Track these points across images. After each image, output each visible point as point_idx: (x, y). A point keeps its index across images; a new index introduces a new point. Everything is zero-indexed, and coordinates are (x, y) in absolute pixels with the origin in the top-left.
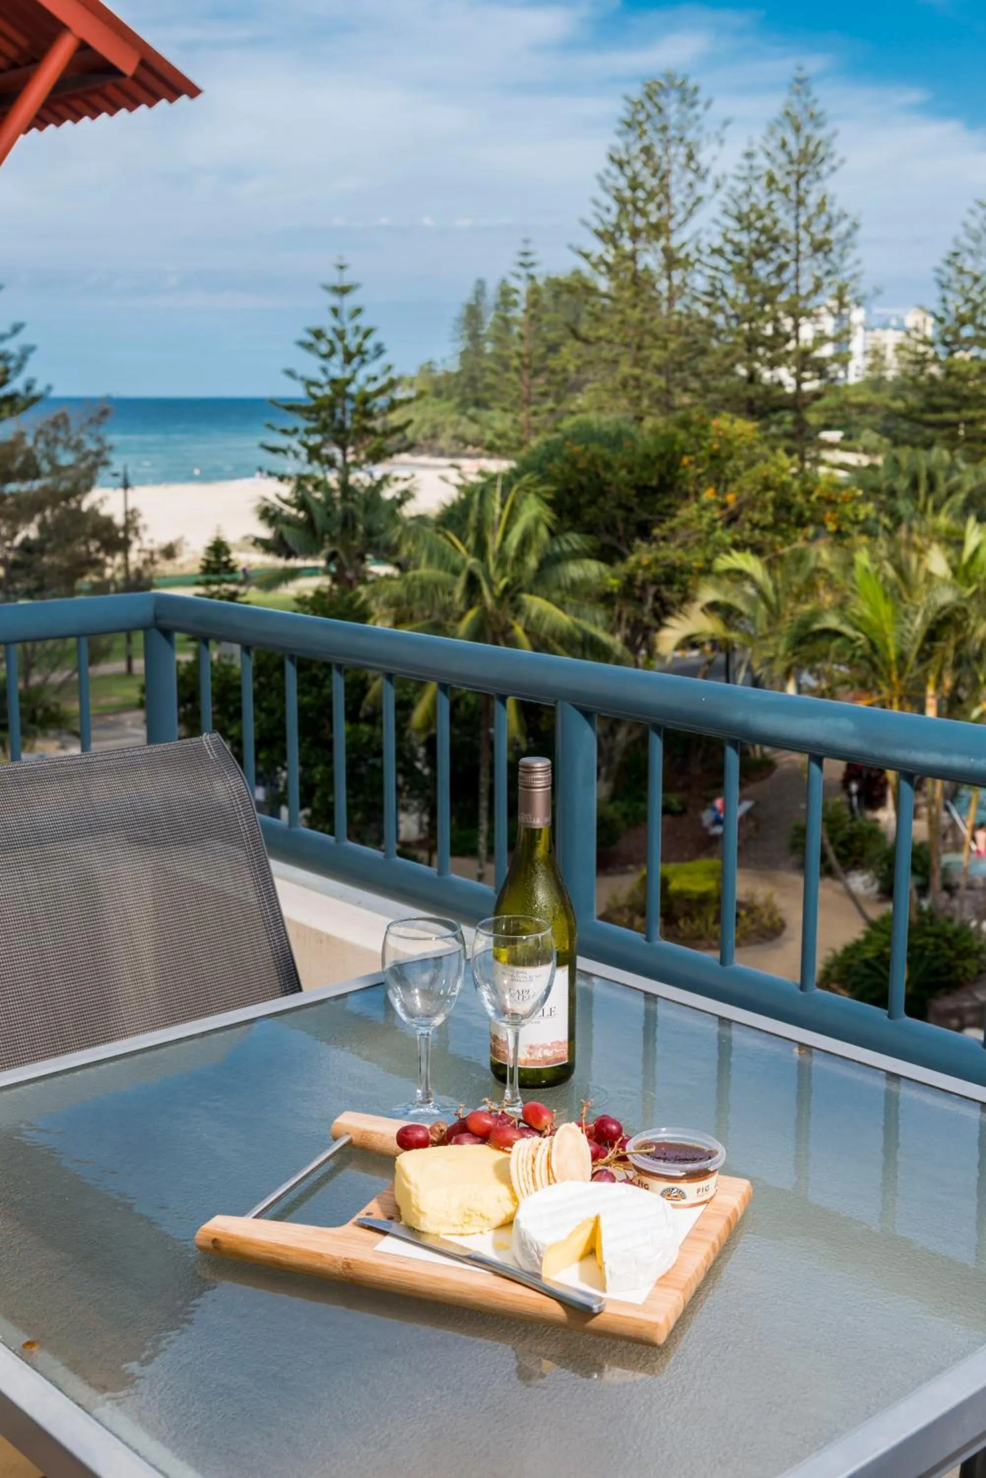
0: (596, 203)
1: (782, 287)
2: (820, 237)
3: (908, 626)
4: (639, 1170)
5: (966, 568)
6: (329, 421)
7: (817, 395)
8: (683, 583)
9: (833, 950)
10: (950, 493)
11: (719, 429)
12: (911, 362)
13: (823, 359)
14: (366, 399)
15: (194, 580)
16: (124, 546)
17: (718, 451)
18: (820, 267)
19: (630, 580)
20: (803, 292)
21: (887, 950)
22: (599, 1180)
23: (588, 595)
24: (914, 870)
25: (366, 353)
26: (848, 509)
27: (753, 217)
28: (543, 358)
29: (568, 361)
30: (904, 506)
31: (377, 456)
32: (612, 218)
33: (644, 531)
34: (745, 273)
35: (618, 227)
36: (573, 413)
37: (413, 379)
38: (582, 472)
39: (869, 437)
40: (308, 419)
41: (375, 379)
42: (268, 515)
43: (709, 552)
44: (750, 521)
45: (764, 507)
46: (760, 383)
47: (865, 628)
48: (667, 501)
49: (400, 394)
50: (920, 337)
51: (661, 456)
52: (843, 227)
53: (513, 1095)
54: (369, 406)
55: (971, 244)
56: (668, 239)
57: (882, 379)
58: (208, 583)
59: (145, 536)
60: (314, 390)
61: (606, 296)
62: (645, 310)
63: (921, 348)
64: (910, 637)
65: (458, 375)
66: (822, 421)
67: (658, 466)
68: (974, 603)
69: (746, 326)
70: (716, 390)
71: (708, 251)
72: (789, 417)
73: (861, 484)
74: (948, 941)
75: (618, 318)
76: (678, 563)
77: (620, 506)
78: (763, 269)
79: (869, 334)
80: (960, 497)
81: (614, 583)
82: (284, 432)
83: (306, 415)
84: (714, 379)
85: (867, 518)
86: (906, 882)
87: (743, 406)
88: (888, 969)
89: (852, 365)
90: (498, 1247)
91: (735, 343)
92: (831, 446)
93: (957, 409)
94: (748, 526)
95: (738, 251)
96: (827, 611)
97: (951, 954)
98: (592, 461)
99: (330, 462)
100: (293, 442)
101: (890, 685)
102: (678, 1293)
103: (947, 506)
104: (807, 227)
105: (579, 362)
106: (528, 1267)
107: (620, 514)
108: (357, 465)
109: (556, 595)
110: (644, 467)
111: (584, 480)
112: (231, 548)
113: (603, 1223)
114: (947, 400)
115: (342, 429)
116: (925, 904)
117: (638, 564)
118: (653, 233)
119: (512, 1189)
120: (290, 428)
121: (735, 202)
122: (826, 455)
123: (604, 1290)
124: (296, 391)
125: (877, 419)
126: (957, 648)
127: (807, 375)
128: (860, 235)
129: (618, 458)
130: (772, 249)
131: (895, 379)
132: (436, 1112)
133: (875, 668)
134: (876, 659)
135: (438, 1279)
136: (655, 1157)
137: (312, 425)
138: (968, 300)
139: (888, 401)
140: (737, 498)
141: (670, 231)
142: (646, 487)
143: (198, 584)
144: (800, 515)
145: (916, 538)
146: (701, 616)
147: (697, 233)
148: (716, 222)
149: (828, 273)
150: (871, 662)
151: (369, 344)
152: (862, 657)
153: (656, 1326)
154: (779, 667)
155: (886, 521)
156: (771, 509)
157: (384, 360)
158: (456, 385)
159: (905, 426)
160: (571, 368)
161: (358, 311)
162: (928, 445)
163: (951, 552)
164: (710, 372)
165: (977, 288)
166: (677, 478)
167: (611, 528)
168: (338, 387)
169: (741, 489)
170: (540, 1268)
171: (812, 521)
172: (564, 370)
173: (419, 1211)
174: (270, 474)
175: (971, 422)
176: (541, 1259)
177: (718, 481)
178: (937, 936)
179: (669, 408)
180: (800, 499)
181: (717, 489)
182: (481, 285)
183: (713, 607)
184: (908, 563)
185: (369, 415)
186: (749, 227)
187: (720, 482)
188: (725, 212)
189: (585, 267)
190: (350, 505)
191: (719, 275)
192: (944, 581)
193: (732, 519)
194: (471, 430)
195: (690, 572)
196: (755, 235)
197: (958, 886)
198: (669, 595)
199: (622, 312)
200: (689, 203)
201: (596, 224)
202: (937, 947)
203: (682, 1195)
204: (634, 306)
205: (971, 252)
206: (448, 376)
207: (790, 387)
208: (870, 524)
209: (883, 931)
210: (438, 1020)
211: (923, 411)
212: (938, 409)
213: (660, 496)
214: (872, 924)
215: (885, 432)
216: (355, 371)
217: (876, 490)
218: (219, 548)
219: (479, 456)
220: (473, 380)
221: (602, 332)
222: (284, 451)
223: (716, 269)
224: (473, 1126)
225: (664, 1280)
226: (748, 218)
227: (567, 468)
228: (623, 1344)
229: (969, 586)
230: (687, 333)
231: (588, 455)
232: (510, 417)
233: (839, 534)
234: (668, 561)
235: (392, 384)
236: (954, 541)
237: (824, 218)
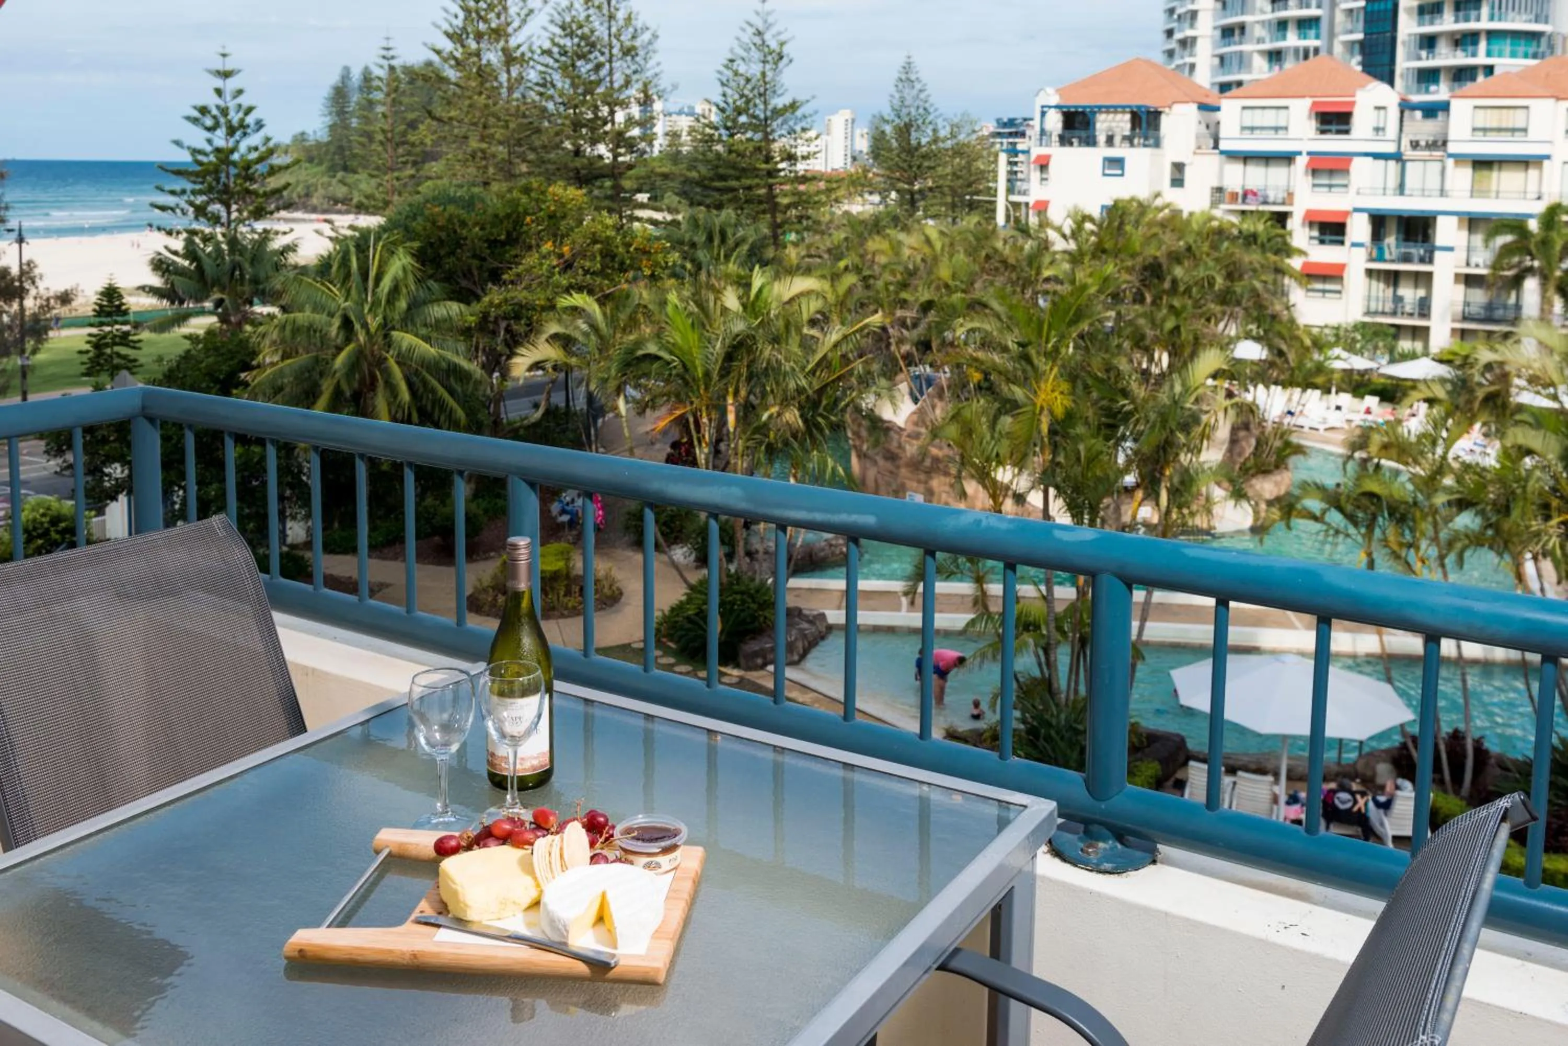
0: (446, 11)
1: (599, 82)
2: (628, 44)
3: (711, 350)
4: (626, 851)
5: (753, 304)
6: (214, 183)
7: (630, 167)
8: (529, 319)
9: (663, 611)
10: (737, 245)
11: (554, 195)
12: (701, 141)
13: (634, 138)
14: (248, 166)
15: (87, 321)
16: (20, 293)
17: (555, 211)
18: (629, 67)
19: (485, 316)
20: (616, 85)
21: (704, 607)
22: (596, 863)
23: (451, 330)
24: (723, 542)
25: (248, 126)
26: (660, 257)
27: (574, 26)
28: (404, 134)
29: (425, 136)
30: (702, 255)
31: (259, 213)
32: (459, 22)
33: (495, 277)
34: (568, 70)
35: (464, 29)
36: (429, 178)
37: (288, 146)
38: (441, 228)
39: (671, 198)
40: (195, 182)
41: (256, 149)
42: (159, 265)
43: (549, 293)
44: (582, 267)
45: (593, 258)
46: (584, 156)
47: (677, 352)
48: (513, 252)
49: (277, 160)
50: (706, 121)
51: (508, 216)
52: (646, 37)
53: (513, 799)
54: (251, 171)
55: (744, 54)
56: (507, 42)
57: (679, 152)
58: (102, 324)
59: (42, 285)
60: (200, 158)
61: (457, 85)
62: (489, 97)
63: (708, 130)
64: (713, 359)
65: (328, 144)
66: (635, 186)
67: (505, 223)
68: (761, 331)
69: (571, 111)
70: (549, 161)
71: (539, 51)
72: (608, 183)
73: (668, 238)
74: (752, 597)
75: (467, 102)
76: (524, 302)
77: (475, 256)
78: (584, 67)
79: (668, 118)
80: (745, 247)
81: (472, 320)
82: (173, 193)
83: (193, 178)
84: (547, 152)
85: (674, 265)
86: (716, 551)
87: (571, 174)
88: (706, 623)
89: (656, 143)
90: (529, 925)
91: (563, 124)
92: (642, 206)
93: (738, 179)
94: (580, 271)
95: (564, 53)
96: (647, 340)
97: (754, 606)
98: (450, 220)
99: (215, 220)
100: (182, 201)
101: (699, 396)
102: (669, 942)
103: (735, 254)
104: (618, 37)
105: (434, 137)
106: (556, 938)
107: (475, 263)
108: (241, 221)
109: (423, 331)
110: (493, 225)
111: (443, 235)
112: (123, 293)
113: (610, 897)
114: (731, 172)
115: (226, 190)
116: (733, 568)
117: (491, 303)
118: (493, 36)
119: (535, 879)
120: (178, 188)
121: (559, 14)
122: (639, 213)
123: (615, 948)
124: (184, 157)
125: (675, 184)
126: (748, 366)
127: (622, 150)
128: (658, 45)
129: (470, 218)
130: (590, 52)
131: (689, 152)
132: (453, 819)
133: (686, 383)
134: (687, 377)
135: (488, 957)
136: (636, 839)
137: (198, 187)
138: (742, 96)
139: (684, 172)
140: (572, 249)
141: (509, 35)
142: (496, 241)
143: (91, 325)
144: (622, 263)
145: (713, 281)
146: (547, 345)
147: (530, 37)
148: (545, 29)
149: (635, 72)
150: (683, 378)
151: (250, 120)
152: (678, 375)
153: (657, 970)
154: (612, 384)
155: (689, 266)
156: (598, 258)
157: (262, 133)
158: (327, 153)
159: (698, 190)
160: (428, 141)
161: (240, 92)
162: (719, 207)
163: (741, 291)
164: (544, 147)
165: (749, 87)
166: (520, 234)
167: (468, 274)
168: (222, 156)
169: (574, 242)
170: (567, 937)
171: (631, 267)
172: (422, 143)
173: (466, 905)
174: (159, 229)
175: (749, 188)
176: (567, 931)
177: (555, 235)
178: (742, 593)
179: (511, 176)
180: (621, 250)
181: (554, 242)
182: (346, 71)
183: (555, 337)
184: (707, 301)
185: (251, 179)
186: (571, 35)
187: (558, 237)
188: (552, 21)
189: (435, 58)
190: (238, 258)
191: (550, 71)
192: (737, 314)
193: (568, 266)
194: (341, 191)
195: (534, 309)
196: (576, 40)
197: (757, 552)
198: (519, 328)
199: (470, 98)
200: (523, 13)
201: (446, 26)
202: (744, 602)
203: (658, 866)
204: (480, 93)
205: (743, 59)
206: (319, 145)
207: (608, 157)
208: (678, 269)
209: (700, 592)
210: (454, 748)
211: (712, 179)
212: (723, 178)
213: (508, 248)
214: (691, 587)
215: (683, 194)
216: (238, 142)
217: (681, 242)
218: (111, 293)
219: (348, 212)
220: (341, 149)
221: (453, 113)
222: (173, 210)
223: (547, 66)
224: (496, 832)
225: (657, 934)
226: (570, 27)
227: (429, 225)
228: (634, 986)
229: (756, 318)
230: (524, 116)
231: (446, 215)
232: (374, 182)
233: (653, 277)
234: (516, 301)
235: (271, 152)
236: (744, 284)
237: (631, 30)
